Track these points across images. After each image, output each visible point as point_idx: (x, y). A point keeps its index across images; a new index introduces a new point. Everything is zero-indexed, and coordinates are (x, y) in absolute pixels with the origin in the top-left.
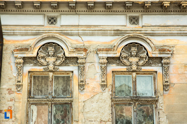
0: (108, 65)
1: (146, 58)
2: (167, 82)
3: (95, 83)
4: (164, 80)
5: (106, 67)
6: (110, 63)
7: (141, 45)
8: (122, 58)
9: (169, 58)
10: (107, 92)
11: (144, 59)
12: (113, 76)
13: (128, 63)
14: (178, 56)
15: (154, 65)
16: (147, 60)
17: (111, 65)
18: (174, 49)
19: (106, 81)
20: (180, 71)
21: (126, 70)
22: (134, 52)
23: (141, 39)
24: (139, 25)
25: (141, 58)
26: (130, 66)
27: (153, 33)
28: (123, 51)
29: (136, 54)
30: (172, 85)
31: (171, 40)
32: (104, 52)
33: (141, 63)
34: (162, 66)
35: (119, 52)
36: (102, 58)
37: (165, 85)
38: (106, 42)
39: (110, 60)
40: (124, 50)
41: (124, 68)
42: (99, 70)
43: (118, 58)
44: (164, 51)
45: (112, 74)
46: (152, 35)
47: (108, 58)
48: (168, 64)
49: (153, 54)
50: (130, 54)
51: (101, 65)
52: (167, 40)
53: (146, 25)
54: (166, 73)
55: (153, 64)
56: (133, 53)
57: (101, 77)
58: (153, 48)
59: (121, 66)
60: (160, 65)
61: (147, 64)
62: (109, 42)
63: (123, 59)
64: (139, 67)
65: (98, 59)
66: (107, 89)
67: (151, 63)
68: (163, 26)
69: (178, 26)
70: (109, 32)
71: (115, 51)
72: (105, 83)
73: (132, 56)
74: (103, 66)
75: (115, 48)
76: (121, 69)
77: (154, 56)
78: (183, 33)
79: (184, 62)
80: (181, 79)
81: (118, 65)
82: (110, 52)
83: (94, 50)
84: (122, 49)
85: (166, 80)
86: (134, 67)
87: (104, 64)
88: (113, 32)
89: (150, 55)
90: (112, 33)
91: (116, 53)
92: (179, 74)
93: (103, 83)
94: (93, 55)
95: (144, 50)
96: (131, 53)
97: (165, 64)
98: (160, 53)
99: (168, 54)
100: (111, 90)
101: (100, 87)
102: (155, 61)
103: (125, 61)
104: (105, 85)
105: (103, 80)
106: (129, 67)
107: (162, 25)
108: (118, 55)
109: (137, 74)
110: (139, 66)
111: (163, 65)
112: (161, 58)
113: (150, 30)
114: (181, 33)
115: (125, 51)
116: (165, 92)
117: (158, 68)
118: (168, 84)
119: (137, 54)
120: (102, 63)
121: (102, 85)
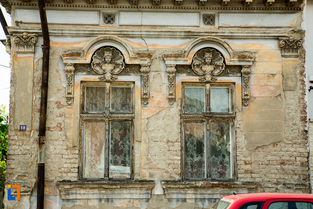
0: (177, 74)
1: (222, 66)
2: (247, 95)
3: (161, 96)
4: (243, 92)
5: (174, 78)
6: (179, 73)
7: (217, 50)
8: (194, 66)
9: (250, 66)
10: (175, 108)
11: (221, 68)
12: (183, 87)
13: (201, 73)
14: (260, 64)
15: (232, 75)
16: (224, 69)
17: (181, 75)
18: (256, 56)
19: (174, 94)
20: (263, 82)
21: (198, 81)
22: (209, 58)
23: (217, 42)
24: (214, 25)
25: (217, 67)
26: (203, 76)
27: (231, 36)
28: (195, 58)
29: (210, 61)
30: (252, 99)
31: (253, 44)
32: (172, 59)
33: (217, 72)
34: (241, 76)
35: (190, 59)
36: (169, 66)
37: (245, 99)
38: (175, 47)
39: (179, 69)
41: (195, 79)
42: (166, 81)
43: (189, 67)
44: (244, 58)
45: (181, 86)
46: (231, 38)
47: (177, 66)
48: (248, 73)
49: (231, 61)
50: (203, 61)
51: (168, 74)
52: (248, 44)
53: (223, 26)
54: (246, 84)
55: (230, 73)
56: (207, 61)
57: (168, 89)
58: (231, 54)
59: (193, 75)
60: (239, 75)
61: (224, 74)
62: (178, 46)
64: (214, 77)
65: (165, 67)
66: (175, 104)
67: (228, 73)
68: (244, 27)
69: (261, 27)
70: (178, 34)
71: (186, 57)
72: (174, 97)
73: (205, 64)
74: (171, 75)
75: (186, 54)
76: (192, 79)
77: (232, 64)
78: (268, 36)
79: (267, 72)
80: (263, 92)
81: (189, 74)
82: (179, 59)
83: (161, 56)
84: (195, 55)
85: (245, 93)
86: (208, 78)
87: (173, 73)
88: (183, 34)
89: (228, 63)
90: (181, 35)
91: (187, 61)
92: (261, 86)
93: (170, 97)
94: (158, 63)
95: (221, 57)
96: (205, 60)
97: (245, 73)
98: (240, 61)
99: (249, 61)
100: (180, 104)
101: (167, 101)
102: (232, 70)
103: (197, 70)
104: (173, 99)
105: (170, 93)
108: (189, 62)
109: (211, 85)
110: (214, 75)
111: (243, 75)
112: (241, 67)
113: (229, 32)
114: (265, 36)
115: (197, 58)
116: (244, 107)
117: (236, 79)
118: (248, 97)
119: (212, 61)
120: (169, 73)
121: (169, 99)
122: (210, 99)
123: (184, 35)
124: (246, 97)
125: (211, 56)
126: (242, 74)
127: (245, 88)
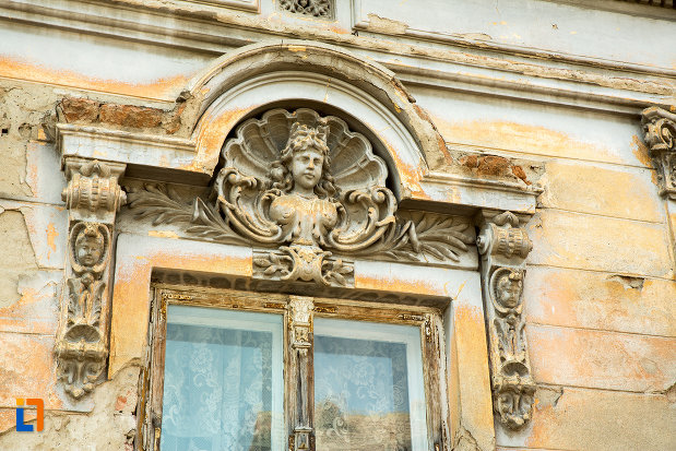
0: (126, 224)
1: (383, 205)
2: (516, 368)
3: (17, 340)
4: (496, 354)
6: (140, 217)
7: (354, 125)
8: (229, 185)
9: (521, 219)
10: (101, 418)
11: (374, 213)
12: (158, 307)
13: (265, 229)
14: (564, 220)
15: (431, 259)
16: (390, 218)
17: (146, 228)
18: (544, 181)
19: (101, 331)
20: (591, 311)
21: (247, 271)
22: (313, 155)
24: (333, 17)
25: (352, 206)
26: (276, 245)
27: (418, 74)
28: (236, 147)
29: (318, 170)
30: (544, 397)
31: (524, 129)
32: (103, 128)
33: (351, 234)
34: (479, 269)
35: (209, 145)
36: (85, 165)
37: (509, 390)
38: (123, 85)
39: (139, 195)
40: (240, 140)
41: (235, 260)
42: (53, 253)
43: (202, 186)
44: (496, 172)
45: (147, 294)
46: (416, 83)
47: (132, 175)
48: (520, 253)
49: (427, 180)
50: (279, 172)
51: (75, 215)
52: (499, 124)
53: (377, 25)
55: (424, 250)
56: (299, 167)
57: (66, 303)
58: (430, 146)
59: (219, 239)
60: (468, 260)
63: (236, 192)
64: (338, 261)
65: (59, 176)
66: (104, 394)
67: (411, 246)
68: (474, 48)
69: (554, 60)
70: (145, 20)
71: (184, 131)
72: (97, 347)
73: (290, 184)
74: (92, 221)
75: (189, 114)
76: (216, 260)
77: (434, 194)
78: (589, 99)
79: (603, 264)
80: (598, 363)
81: (197, 229)
82: (147, 134)
83: (36, 120)
84: (232, 134)
85: (510, 358)
86: (308, 260)
87: (103, 207)
88: (171, 25)
89: (410, 187)
90: (163, 34)
91: (191, 149)
92: (580, 329)
93: (76, 346)
94: (18, 152)
95: (372, 157)
96: (287, 163)
97: (501, 251)
98: (473, 185)
99: (519, 192)
100: (133, 401)
101: (55, 371)
102: (435, 232)
103: (247, 210)
104: (91, 358)
105: (78, 321)
106: (273, 253)
107: (470, 40)
108: (202, 162)
109: (320, 309)
110: (336, 251)
111: (491, 261)
112: (475, 219)
113: (406, 50)
114: (575, 97)
115: (247, 151)
116: (504, 439)
117: (454, 281)
118: (526, 381)
119: (324, 177)
120: (81, 204)
121: (68, 357)
122: (310, 380)
123: (177, 36)
124: (514, 379)
125: (323, 144)
126: (481, 258)
127: (505, 327)
